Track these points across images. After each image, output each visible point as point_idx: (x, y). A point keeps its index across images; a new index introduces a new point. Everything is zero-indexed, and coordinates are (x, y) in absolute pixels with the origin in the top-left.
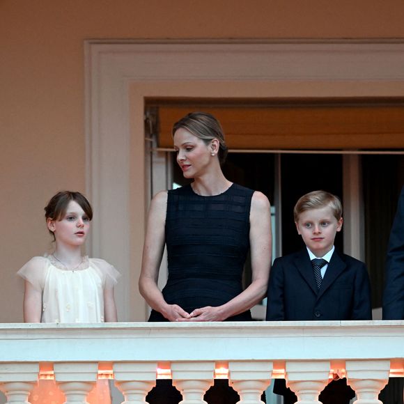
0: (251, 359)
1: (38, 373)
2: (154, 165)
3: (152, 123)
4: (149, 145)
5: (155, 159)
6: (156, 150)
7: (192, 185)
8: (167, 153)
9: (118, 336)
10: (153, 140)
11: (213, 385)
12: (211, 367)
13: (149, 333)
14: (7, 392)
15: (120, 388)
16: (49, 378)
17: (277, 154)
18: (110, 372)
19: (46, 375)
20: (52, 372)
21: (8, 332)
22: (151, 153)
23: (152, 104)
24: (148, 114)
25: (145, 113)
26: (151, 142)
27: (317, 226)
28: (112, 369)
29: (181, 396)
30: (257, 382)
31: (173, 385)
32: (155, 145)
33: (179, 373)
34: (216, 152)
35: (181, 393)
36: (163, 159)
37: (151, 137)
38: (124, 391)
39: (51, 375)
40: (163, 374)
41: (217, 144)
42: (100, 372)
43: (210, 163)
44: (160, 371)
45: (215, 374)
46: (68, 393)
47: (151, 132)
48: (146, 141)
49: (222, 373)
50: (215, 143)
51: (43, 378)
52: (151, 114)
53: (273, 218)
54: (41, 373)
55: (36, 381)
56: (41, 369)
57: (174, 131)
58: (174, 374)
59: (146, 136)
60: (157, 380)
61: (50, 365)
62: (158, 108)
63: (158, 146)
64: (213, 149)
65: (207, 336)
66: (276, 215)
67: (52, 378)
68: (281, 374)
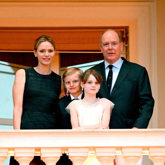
27: (71, 83)
68: (39, 154)
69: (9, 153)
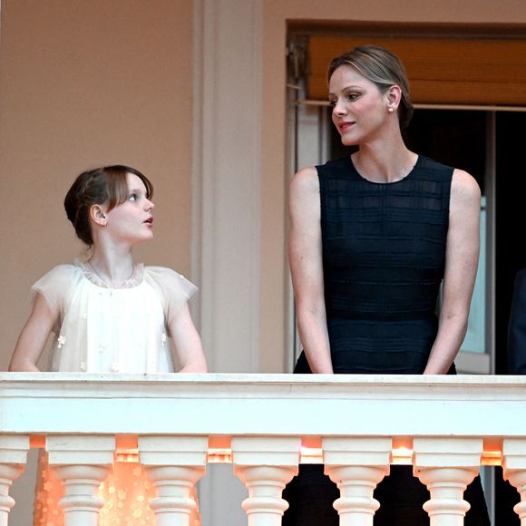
0: (448, 433)
1: (114, 452)
2: (301, 127)
3: (299, 62)
4: (293, 95)
5: (302, 117)
6: (303, 103)
7: (354, 158)
8: (321, 108)
9: (240, 395)
10: (300, 87)
11: (389, 474)
12: (387, 446)
13: (290, 391)
14: (64, 480)
15: (241, 476)
16: (130, 459)
17: (490, 112)
18: (228, 451)
19: (126, 455)
20: (136, 451)
21: (67, 386)
22: (296, 108)
23: (299, 31)
24: (292, 46)
25: (288, 45)
26: (297, 91)
28: (229, 447)
29: (339, 491)
30: (457, 471)
31: (325, 473)
32: (302, 95)
33: (334, 455)
34: (395, 106)
35: (338, 486)
36: (315, 119)
37: (296, 82)
38: (248, 481)
39: (134, 455)
40: (311, 456)
41: (397, 93)
42: (211, 451)
43: (384, 123)
44: (306, 451)
45: (391, 457)
46: (160, 483)
47: (297, 75)
48: (288, 89)
49: (402, 457)
50: (395, 92)
51: (121, 459)
52: (297, 47)
53: (483, 214)
54: (119, 451)
55: (110, 465)
56: (118, 445)
57: (332, 71)
58: (327, 455)
59: (288, 81)
60: (300, 465)
61: (132, 439)
62: (307, 36)
63: (308, 97)
64: (391, 103)
65: (381, 396)
66: (486, 209)
67: (136, 460)
68: (496, 458)
69: (394, 454)
